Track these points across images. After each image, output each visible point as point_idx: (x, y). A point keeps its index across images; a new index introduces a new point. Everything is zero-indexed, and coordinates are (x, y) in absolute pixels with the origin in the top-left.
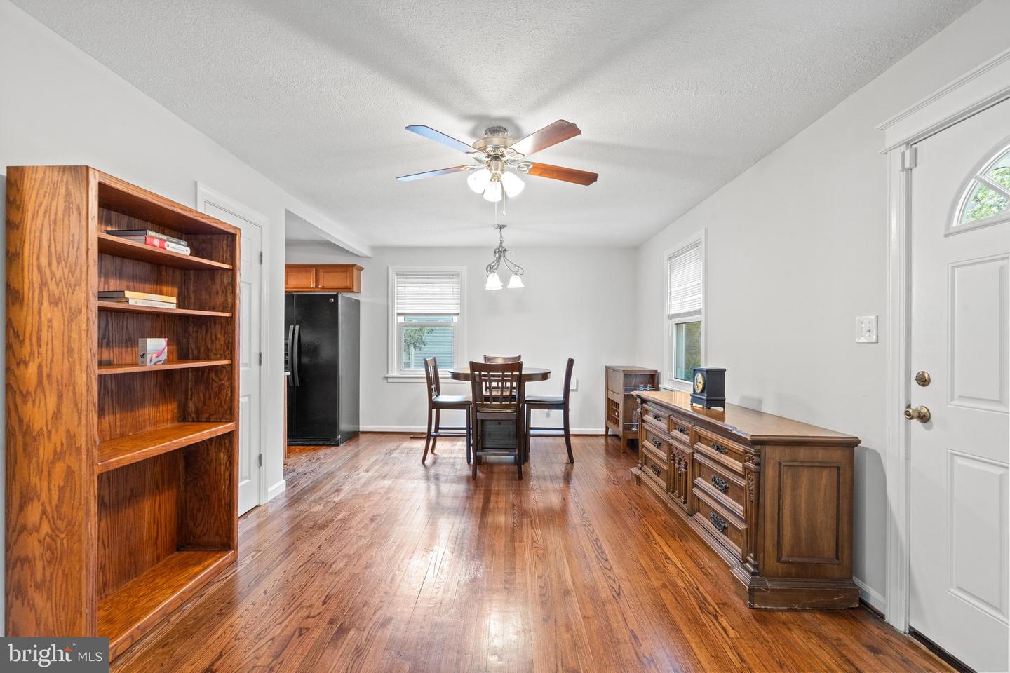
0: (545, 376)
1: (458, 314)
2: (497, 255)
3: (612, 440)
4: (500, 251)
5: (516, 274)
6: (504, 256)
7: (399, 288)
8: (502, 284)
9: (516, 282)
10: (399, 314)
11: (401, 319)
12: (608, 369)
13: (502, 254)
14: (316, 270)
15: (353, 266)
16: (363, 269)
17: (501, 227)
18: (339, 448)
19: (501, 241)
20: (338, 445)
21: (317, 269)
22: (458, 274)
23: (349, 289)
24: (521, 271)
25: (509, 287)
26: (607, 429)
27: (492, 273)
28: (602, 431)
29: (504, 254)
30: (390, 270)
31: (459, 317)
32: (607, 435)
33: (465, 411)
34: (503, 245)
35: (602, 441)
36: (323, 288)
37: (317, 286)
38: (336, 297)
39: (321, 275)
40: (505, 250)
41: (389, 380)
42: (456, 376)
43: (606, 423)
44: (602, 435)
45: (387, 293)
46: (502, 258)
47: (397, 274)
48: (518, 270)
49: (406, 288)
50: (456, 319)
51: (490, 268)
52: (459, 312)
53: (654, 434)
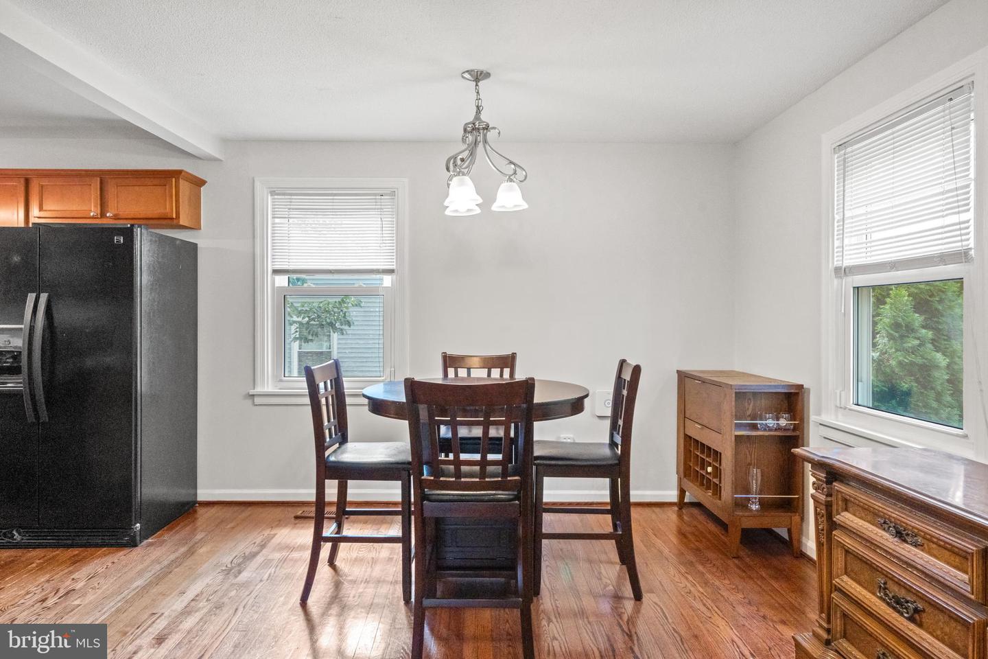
0: (576, 406)
1: (391, 271)
2: (470, 138)
3: (692, 516)
4: (477, 130)
5: (511, 181)
6: (485, 141)
7: (277, 220)
8: (480, 201)
9: (509, 198)
10: (276, 272)
11: (282, 281)
12: (683, 377)
13: (480, 138)
14: (101, 183)
15: (177, 174)
16: (203, 183)
17: (478, 76)
18: (136, 553)
19: (478, 107)
20: (135, 545)
21: (105, 179)
22: (393, 194)
23: (170, 222)
24: (521, 175)
25: (495, 208)
26: (682, 492)
27: (458, 174)
28: (672, 495)
29: (485, 136)
30: (258, 184)
31: (394, 276)
32: (681, 504)
33: (399, 483)
34: (483, 117)
35: (672, 515)
36: (116, 217)
37: (103, 215)
38: (128, 233)
39: (112, 190)
40: (487, 128)
41: (258, 400)
42: (378, 407)
43: (680, 480)
44: (671, 504)
45: (252, 229)
46: (481, 145)
47: (273, 193)
48: (515, 172)
49: (291, 220)
50: (387, 281)
51: (455, 165)
52: (394, 267)
53: (887, 575)
